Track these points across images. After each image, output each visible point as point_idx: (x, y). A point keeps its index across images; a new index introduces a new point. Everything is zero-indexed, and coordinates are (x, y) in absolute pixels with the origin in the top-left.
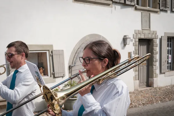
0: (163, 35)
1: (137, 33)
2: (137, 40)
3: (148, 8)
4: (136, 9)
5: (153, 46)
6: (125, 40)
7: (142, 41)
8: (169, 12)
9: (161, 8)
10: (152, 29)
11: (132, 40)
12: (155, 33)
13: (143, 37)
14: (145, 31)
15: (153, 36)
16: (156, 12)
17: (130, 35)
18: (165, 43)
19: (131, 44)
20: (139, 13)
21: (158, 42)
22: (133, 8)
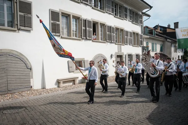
0: (126, 54)
1: (116, 53)
2: (116, 56)
3: (120, 44)
4: (116, 44)
5: (122, 58)
6: (111, 56)
7: (118, 56)
8: (128, 45)
9: (125, 44)
10: (122, 52)
11: (114, 56)
12: (123, 53)
13: (118, 55)
14: (119, 53)
15: (123, 54)
16: (124, 45)
17: (114, 54)
18: (127, 57)
19: (114, 57)
20: (117, 45)
21: (124, 56)
22: (115, 44)
